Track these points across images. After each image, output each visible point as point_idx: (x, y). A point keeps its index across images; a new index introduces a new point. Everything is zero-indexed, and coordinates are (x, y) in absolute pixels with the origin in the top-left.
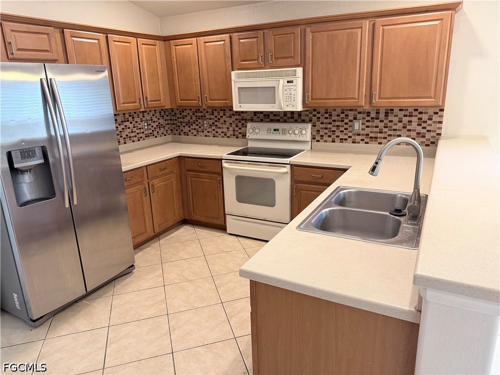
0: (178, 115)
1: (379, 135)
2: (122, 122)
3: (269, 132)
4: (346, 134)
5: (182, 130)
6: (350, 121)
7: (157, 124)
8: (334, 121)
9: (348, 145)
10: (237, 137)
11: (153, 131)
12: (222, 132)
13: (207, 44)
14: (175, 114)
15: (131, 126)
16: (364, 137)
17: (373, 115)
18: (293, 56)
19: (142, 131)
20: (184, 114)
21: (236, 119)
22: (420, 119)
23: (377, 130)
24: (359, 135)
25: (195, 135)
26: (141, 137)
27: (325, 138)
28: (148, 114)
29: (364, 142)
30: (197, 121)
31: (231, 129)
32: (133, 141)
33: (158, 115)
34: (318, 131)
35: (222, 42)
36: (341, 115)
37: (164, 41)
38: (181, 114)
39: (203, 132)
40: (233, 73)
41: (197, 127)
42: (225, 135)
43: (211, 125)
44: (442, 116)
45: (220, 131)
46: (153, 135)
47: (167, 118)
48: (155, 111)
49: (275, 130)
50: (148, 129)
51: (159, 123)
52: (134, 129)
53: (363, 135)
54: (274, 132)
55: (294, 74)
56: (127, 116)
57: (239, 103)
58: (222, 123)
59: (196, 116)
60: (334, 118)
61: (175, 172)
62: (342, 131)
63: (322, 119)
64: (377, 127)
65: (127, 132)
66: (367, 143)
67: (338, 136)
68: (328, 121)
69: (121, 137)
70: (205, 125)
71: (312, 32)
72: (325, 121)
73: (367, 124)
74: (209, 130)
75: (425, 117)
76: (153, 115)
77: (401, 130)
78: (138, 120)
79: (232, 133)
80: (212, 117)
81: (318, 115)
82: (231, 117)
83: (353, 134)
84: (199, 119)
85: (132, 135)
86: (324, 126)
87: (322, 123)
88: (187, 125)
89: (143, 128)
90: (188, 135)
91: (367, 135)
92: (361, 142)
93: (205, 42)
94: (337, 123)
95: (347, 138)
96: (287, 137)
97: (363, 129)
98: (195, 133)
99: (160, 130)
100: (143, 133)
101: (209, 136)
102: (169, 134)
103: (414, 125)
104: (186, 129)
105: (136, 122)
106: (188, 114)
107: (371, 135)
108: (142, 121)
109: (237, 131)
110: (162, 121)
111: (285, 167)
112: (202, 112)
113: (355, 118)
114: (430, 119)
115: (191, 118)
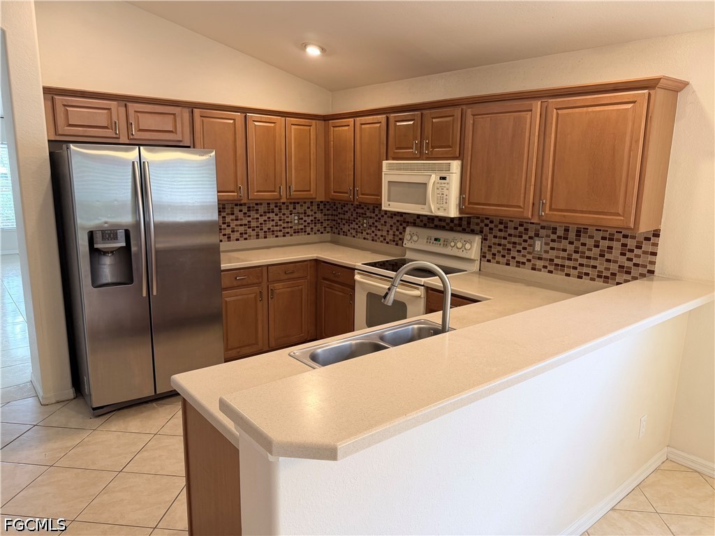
0: (340, 210)
1: (567, 263)
2: (265, 212)
3: (429, 241)
4: (524, 256)
5: (341, 229)
6: (531, 238)
7: (311, 218)
8: (510, 235)
9: (525, 272)
10: (397, 244)
11: (305, 226)
12: (382, 236)
13: (363, 126)
14: (337, 208)
15: (276, 218)
16: (547, 263)
17: (560, 232)
18: (450, 144)
19: (290, 225)
20: (345, 209)
21: (398, 221)
22: (624, 245)
23: (565, 254)
24: (540, 259)
25: (354, 237)
26: (288, 233)
27: (498, 258)
28: (302, 206)
29: (547, 270)
30: (357, 219)
31: (391, 232)
32: (277, 236)
33: (315, 208)
34: (490, 247)
35: (378, 125)
36: (519, 228)
37: (325, 121)
38: (342, 209)
39: (362, 233)
40: (385, 162)
41: (356, 227)
42: (385, 239)
43: (370, 226)
44: (656, 245)
45: (379, 233)
46: (305, 232)
47: (327, 212)
48: (312, 202)
49: (436, 240)
50: (299, 224)
51: (315, 218)
52: (280, 223)
53: (546, 259)
54: (435, 242)
55: (448, 168)
56: (272, 206)
57: (389, 201)
58: (382, 225)
59: (357, 213)
60: (510, 231)
61: (308, 277)
62: (519, 251)
63: (496, 232)
64: (564, 250)
65: (269, 225)
66: (550, 272)
67: (513, 258)
68: (502, 234)
69: (262, 229)
70: (365, 225)
71: (474, 115)
72: (499, 234)
73: (552, 244)
74: (369, 231)
75: (631, 243)
76: (308, 208)
77: (596, 259)
78: (287, 212)
79: (391, 237)
80: (373, 215)
81: (491, 225)
82: (392, 217)
83: (533, 258)
84: (360, 216)
85: (275, 228)
86: (497, 241)
87: (495, 237)
88: (346, 222)
89: (291, 222)
90: (346, 235)
91: (552, 260)
92: (543, 269)
93: (362, 124)
94: (513, 239)
95: (525, 261)
96: (448, 251)
97: (546, 252)
98: (354, 234)
99: (315, 226)
100: (291, 227)
101: (368, 239)
102: (328, 232)
103: (616, 253)
104: (346, 228)
105: (284, 214)
106: (350, 210)
107: (556, 261)
108: (291, 214)
109: (398, 236)
110: (319, 215)
111: (418, 289)
112: (363, 208)
113: (537, 235)
114: (639, 247)
115: (352, 215)
